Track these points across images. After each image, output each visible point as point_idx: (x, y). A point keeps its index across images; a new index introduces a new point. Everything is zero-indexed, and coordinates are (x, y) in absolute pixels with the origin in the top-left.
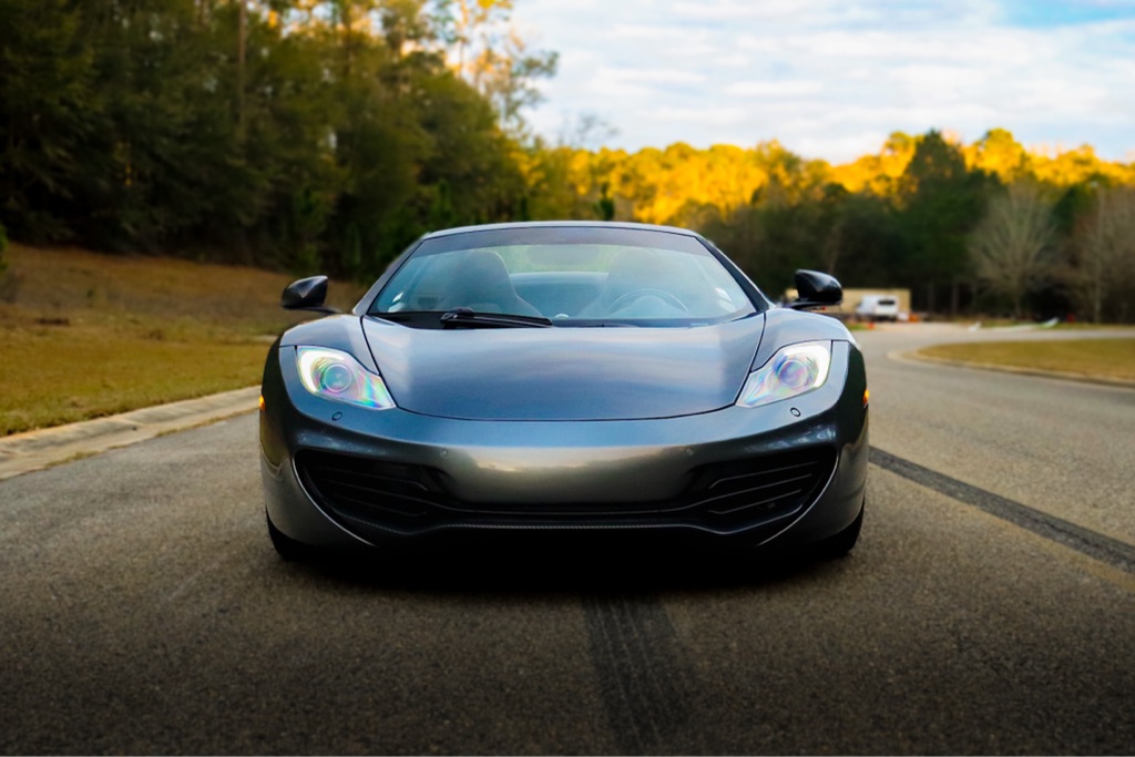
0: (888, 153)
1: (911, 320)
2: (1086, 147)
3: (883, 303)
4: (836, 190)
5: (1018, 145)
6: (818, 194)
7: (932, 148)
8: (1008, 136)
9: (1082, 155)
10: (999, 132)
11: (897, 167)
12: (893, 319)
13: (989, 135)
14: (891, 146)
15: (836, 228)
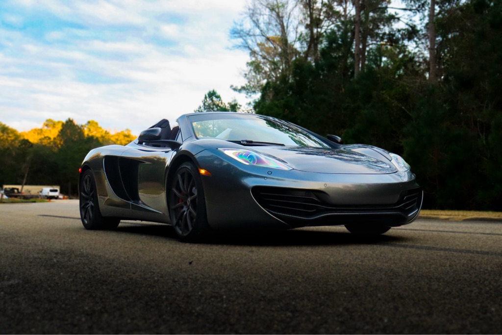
0: (46, 128)
1: (64, 198)
2: (127, 130)
3: (51, 191)
4: (26, 142)
5: (100, 128)
6: (17, 144)
7: (69, 126)
8: (97, 124)
9: (126, 133)
10: (93, 122)
11: (53, 133)
12: (57, 198)
13: (89, 122)
14: (47, 125)
15: (28, 158)
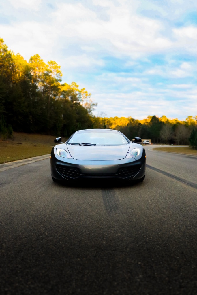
1: (151, 144)
2: (176, 118)
3: (147, 141)
4: (140, 124)
6: (137, 125)
7: (154, 118)
8: (165, 116)
9: (176, 120)
10: (164, 116)
11: (149, 121)
12: (148, 144)
13: (163, 116)
14: (148, 118)
15: (140, 130)
